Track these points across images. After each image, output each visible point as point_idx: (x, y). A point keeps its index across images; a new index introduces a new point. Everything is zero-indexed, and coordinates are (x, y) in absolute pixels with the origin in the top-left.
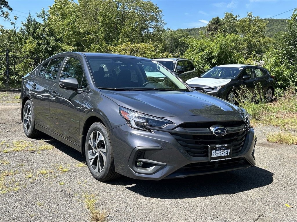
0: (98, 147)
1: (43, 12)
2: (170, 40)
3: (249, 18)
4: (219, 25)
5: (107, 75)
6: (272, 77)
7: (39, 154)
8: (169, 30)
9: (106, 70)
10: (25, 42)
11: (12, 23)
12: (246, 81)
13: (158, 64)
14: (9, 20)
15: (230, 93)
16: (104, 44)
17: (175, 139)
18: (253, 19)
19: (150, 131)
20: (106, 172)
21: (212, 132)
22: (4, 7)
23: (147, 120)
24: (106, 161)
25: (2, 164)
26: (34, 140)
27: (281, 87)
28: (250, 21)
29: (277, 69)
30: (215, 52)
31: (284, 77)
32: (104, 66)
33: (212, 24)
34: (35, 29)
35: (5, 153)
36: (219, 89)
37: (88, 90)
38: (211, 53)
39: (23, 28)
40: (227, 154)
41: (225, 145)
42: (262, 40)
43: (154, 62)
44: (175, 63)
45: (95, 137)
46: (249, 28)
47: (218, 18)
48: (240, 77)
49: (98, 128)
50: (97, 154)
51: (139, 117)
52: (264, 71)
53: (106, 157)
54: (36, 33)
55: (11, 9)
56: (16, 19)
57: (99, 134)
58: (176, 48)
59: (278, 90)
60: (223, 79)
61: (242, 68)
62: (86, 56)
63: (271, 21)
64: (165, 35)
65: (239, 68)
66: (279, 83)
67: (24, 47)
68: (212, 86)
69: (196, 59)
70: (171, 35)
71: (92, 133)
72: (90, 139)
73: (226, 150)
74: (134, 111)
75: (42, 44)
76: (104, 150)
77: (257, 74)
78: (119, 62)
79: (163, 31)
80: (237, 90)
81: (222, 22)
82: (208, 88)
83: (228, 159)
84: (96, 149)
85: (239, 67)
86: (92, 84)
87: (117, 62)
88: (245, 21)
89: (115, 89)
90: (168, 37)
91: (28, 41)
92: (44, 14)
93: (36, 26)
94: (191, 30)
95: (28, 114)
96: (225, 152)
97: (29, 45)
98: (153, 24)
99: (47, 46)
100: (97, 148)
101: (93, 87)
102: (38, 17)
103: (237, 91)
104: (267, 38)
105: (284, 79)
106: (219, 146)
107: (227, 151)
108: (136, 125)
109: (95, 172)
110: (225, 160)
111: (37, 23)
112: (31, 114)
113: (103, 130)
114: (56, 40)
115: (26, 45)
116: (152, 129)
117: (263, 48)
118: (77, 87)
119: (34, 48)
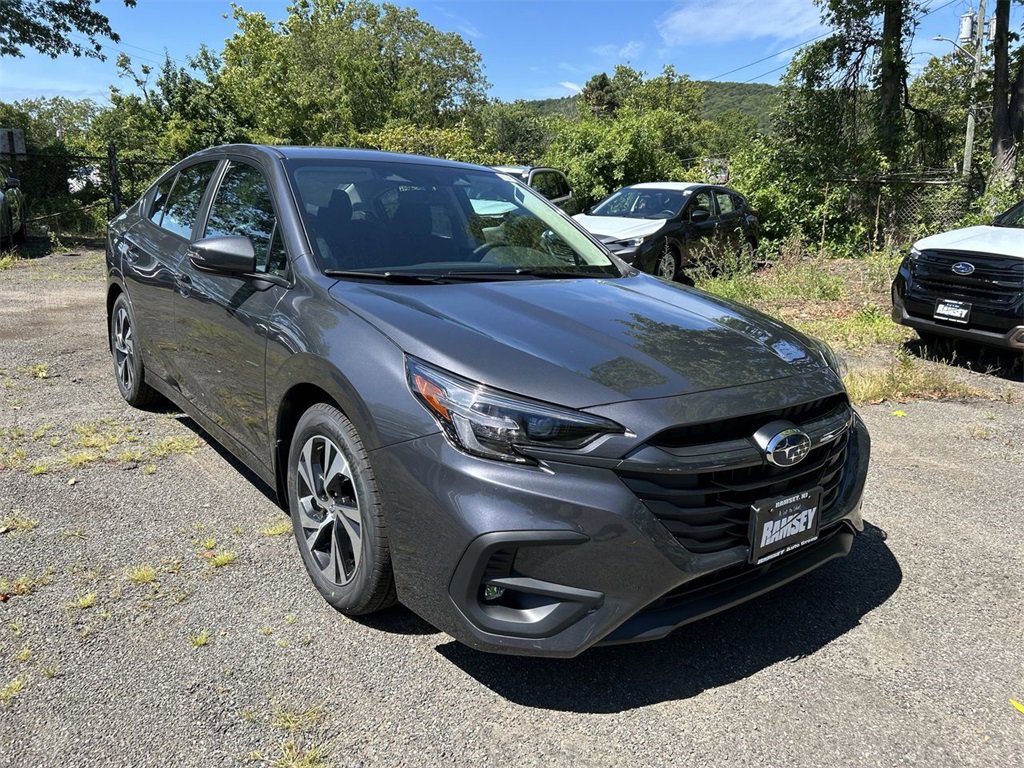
0: (332, 494)
1: (205, 54)
2: (499, 125)
3: (668, 78)
4: (607, 92)
5: (357, 215)
6: (752, 213)
7: (151, 474)
8: (497, 101)
9: (355, 199)
10: (164, 126)
11: (137, 81)
12: (699, 224)
13: (516, 186)
14: (131, 75)
15: (661, 255)
16: (353, 132)
17: (635, 493)
18: (675, 81)
19: (533, 462)
20: (362, 594)
21: (763, 453)
22: (97, 30)
23: (523, 420)
24: (362, 554)
25: (7, 531)
26: (147, 413)
27: (771, 236)
28: (669, 84)
29: (761, 193)
30: (621, 154)
31: (779, 213)
32: (349, 189)
33: (593, 89)
34: (186, 93)
35: (36, 475)
36: (638, 245)
37: (290, 278)
38: (609, 156)
39: (156, 93)
40: (806, 524)
41: (803, 496)
42: (694, 127)
43: (506, 178)
44: (527, 178)
45: (318, 456)
46: (667, 100)
47: (604, 77)
48: (685, 215)
49: (329, 430)
50: (330, 518)
51: (486, 409)
52: (736, 199)
53: (360, 541)
54: (188, 104)
55: (115, 37)
56: (146, 71)
57: (333, 453)
58: (513, 142)
59: (764, 242)
60: (646, 218)
61: (690, 192)
62: (284, 159)
63: (712, 87)
64: (488, 114)
65: (683, 191)
66: (767, 226)
67: (164, 139)
68: (622, 236)
69: (576, 168)
70: (501, 114)
71: (309, 443)
72: (303, 460)
73: (804, 513)
74: (470, 383)
75: (207, 131)
76: (355, 514)
77: (722, 206)
78: (395, 178)
79: (484, 102)
80: (693, 250)
81: (613, 86)
82: (613, 243)
83: (809, 541)
84: (326, 499)
85: (682, 189)
86: (305, 256)
87: (389, 178)
88: (659, 85)
89: (387, 274)
90: (495, 118)
91: (171, 124)
92: (206, 58)
93: (188, 88)
94: (541, 104)
95: (124, 337)
96: (799, 520)
97: (176, 134)
98: (463, 85)
99: (218, 137)
100: (328, 495)
101: (307, 269)
102: (194, 66)
103: (692, 253)
104: (705, 123)
105: (778, 217)
106: (786, 502)
107: (807, 516)
108: (480, 441)
109: (324, 578)
110: (801, 547)
111: (189, 80)
112: (130, 338)
113: (346, 442)
114: (241, 122)
115: (169, 133)
116: (545, 459)
117: (696, 147)
118: (250, 268)
119: (187, 141)
